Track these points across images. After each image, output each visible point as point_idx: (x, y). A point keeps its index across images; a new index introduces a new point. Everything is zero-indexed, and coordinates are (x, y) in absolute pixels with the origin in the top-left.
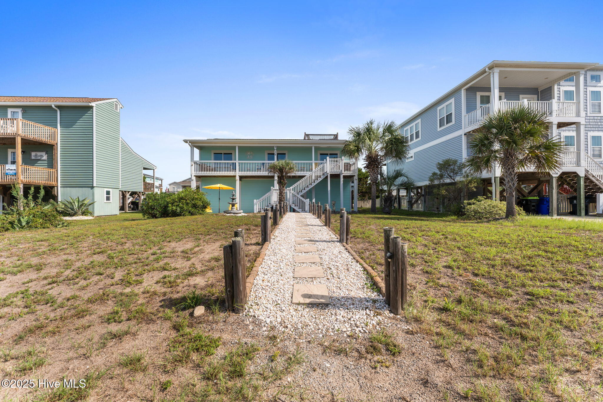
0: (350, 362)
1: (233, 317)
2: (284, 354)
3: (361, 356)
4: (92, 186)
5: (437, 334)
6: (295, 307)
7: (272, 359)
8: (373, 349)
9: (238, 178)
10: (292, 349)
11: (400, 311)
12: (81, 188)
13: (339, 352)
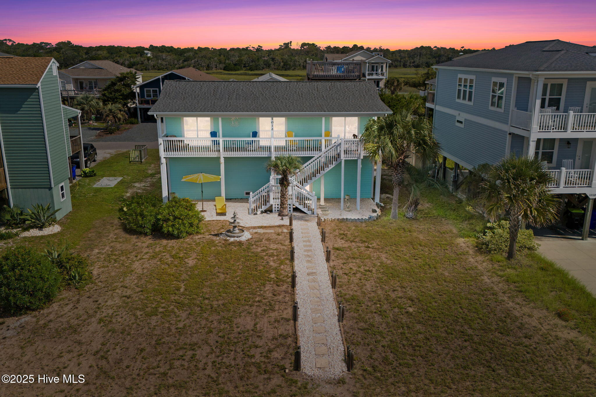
0: (332, 386)
1: (298, 373)
2: (316, 384)
3: (335, 384)
4: (49, 186)
5: (358, 379)
6: (317, 369)
7: (313, 385)
8: (339, 383)
9: (222, 160)
10: (318, 382)
11: (351, 370)
12: (36, 189)
13: (330, 383)
